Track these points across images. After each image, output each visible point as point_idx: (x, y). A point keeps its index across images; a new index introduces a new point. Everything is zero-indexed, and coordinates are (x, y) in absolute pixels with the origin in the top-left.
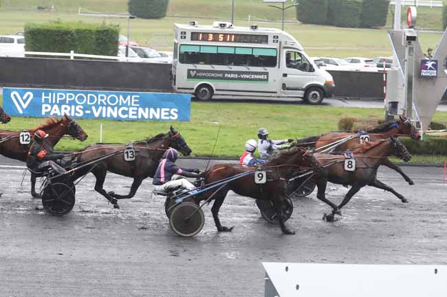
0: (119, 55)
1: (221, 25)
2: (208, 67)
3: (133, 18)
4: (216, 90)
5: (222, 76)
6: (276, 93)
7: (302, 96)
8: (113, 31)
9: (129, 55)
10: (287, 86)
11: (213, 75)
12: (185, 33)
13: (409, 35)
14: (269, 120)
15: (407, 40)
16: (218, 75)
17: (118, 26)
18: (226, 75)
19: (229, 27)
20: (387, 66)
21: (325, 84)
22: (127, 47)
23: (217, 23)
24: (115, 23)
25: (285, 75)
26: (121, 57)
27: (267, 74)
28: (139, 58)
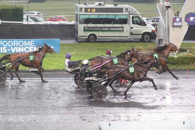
0: (24, 21)
1: (99, 4)
2: (94, 25)
3: (30, 2)
4: (98, 37)
5: (101, 30)
6: (128, 37)
7: (141, 38)
8: (20, 9)
9: (29, 21)
10: (133, 33)
11: (96, 29)
12: (82, 9)
13: (167, 5)
14: (99, 50)
15: (166, 8)
16: (99, 29)
17: (23, 7)
18: (103, 29)
19: (103, 5)
20: (157, 21)
21: (152, 32)
22: (27, 17)
23: (97, 3)
24: (21, 5)
25: (132, 28)
26: (25, 22)
27: (123, 27)
28: (34, 22)
